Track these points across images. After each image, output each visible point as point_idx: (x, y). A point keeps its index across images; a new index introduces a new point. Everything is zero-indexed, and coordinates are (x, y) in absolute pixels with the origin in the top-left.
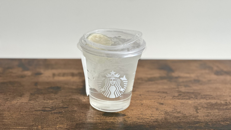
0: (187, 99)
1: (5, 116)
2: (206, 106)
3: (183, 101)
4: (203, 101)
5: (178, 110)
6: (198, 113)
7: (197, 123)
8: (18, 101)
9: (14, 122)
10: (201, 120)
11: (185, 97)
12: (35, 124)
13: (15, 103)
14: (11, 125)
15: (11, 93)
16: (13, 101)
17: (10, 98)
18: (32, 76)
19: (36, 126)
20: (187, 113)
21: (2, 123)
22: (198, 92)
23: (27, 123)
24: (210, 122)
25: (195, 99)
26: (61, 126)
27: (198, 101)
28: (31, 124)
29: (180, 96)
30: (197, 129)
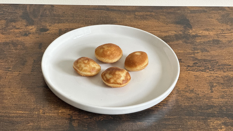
0: (202, 71)
1: (6, 95)
2: (222, 81)
3: (198, 73)
5: (192, 88)
6: (212, 92)
7: (212, 107)
8: (20, 71)
9: (14, 104)
10: (215, 104)
11: (200, 68)
12: (37, 108)
13: (17, 75)
14: (11, 108)
15: (14, 60)
16: (14, 72)
17: (11, 67)
18: (36, 33)
19: (37, 110)
20: (201, 92)
21: (2, 105)
22: (215, 60)
23: (28, 106)
24: (224, 106)
25: (211, 70)
26: (64, 110)
27: (215, 73)
28: (33, 107)
29: (195, 66)
30: (209, 117)
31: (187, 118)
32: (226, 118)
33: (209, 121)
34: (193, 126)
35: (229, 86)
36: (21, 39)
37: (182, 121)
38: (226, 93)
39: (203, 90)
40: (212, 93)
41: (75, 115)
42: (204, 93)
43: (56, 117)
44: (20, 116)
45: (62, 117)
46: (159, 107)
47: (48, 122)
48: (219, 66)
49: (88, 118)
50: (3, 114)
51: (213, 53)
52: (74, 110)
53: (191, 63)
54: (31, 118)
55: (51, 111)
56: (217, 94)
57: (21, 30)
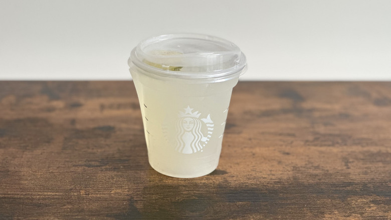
4: (357, 149)
6: (348, 168)
10: (355, 181)
12: (76, 188)
13: (40, 153)
16: (35, 151)
17: (30, 144)
18: (65, 108)
19: (76, 191)
20: (331, 168)
21: (20, 187)
23: (61, 187)
24: (370, 183)
26: (119, 191)
28: (69, 187)
30: (348, 195)
31: (314, 197)
33: (349, 199)
35: (373, 162)
37: (308, 200)
38: (370, 169)
39: (334, 166)
41: (137, 195)
42: (336, 170)
43: (107, 198)
44: (49, 197)
45: (117, 198)
54: (67, 200)
55: (99, 192)
56: (356, 169)
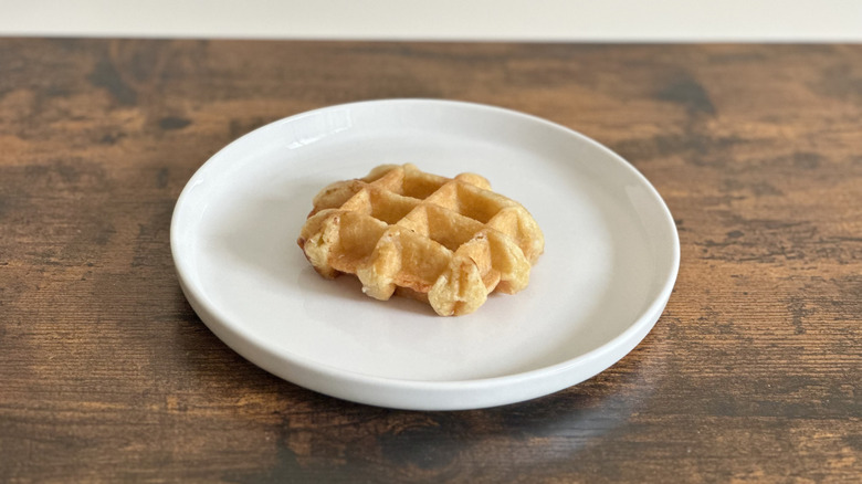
0: (761, 259)
1: (39, 347)
2: (836, 296)
3: (744, 269)
4: (827, 269)
5: (724, 319)
6: (801, 332)
7: (802, 382)
8: (90, 265)
9: (72, 379)
10: (812, 372)
11: (753, 250)
12: (157, 390)
13: (80, 276)
14: (59, 393)
15: (66, 225)
16: (69, 269)
17: (58, 249)
18: (147, 133)
19: (158, 397)
20: (760, 332)
21: (28, 383)
22: (807, 222)
23: (124, 385)
24: (847, 380)
25: (793, 258)
26: (256, 399)
27: (806, 266)
28: (141, 387)
29: (735, 243)
30: (793, 417)
31: (711, 424)
32: (855, 419)
33: (793, 431)
34: (736, 449)
36: (91, 154)
37: (696, 434)
38: (851, 334)
39: (767, 325)
40: (800, 336)
41: (297, 413)
42: (771, 337)
43: (228, 422)
44: (94, 418)
45: (250, 422)
46: (608, 384)
47: (201, 441)
48: (822, 241)
49: (345, 425)
50: (32, 413)
51: (797, 197)
52: (293, 396)
53: (719, 234)
54: (135, 425)
55: (210, 401)
56: (819, 337)
57: (89, 125)
